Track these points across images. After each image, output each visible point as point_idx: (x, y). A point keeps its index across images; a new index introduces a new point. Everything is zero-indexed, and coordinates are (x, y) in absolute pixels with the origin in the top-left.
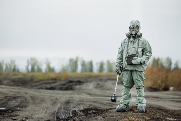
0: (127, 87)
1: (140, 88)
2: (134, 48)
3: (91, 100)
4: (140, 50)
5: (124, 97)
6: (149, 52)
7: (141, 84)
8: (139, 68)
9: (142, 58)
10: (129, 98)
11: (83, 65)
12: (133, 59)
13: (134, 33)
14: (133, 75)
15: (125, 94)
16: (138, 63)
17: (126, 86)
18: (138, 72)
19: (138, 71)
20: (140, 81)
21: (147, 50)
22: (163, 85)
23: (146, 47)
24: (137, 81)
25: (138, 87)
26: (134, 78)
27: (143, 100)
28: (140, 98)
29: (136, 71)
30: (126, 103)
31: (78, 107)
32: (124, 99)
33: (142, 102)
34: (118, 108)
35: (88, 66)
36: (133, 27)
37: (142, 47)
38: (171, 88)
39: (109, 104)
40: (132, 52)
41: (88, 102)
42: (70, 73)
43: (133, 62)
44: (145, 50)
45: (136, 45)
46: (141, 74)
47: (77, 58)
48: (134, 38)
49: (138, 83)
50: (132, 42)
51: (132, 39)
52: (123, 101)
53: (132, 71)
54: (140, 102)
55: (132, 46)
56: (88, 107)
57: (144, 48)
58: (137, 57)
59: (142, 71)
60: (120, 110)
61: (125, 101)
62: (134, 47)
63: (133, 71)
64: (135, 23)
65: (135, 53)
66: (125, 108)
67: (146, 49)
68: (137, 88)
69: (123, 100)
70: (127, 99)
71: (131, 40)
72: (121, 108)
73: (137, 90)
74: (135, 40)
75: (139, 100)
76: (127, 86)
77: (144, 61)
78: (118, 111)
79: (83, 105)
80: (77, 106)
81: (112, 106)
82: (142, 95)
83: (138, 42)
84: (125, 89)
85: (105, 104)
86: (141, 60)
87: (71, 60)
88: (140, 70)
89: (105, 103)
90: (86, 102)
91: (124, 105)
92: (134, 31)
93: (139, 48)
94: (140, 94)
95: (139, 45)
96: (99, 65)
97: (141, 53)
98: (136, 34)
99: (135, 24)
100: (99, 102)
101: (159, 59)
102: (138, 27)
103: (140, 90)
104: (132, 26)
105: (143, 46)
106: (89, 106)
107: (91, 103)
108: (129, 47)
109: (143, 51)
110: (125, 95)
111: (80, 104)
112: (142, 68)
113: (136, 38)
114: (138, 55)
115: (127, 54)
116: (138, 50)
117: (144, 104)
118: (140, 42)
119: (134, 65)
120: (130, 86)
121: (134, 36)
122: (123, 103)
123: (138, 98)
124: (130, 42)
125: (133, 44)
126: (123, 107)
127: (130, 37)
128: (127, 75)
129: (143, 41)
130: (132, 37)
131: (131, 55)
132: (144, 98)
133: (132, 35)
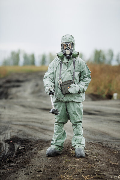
0: (61, 123)
1: (78, 124)
2: (70, 72)
3: (21, 121)
4: (77, 74)
5: (56, 136)
6: (87, 76)
7: (79, 119)
8: (76, 97)
9: (80, 85)
10: (63, 137)
12: (70, 87)
13: (68, 52)
14: (68, 107)
15: (57, 132)
17: (58, 122)
19: (75, 102)
20: (78, 116)
21: (85, 74)
22: (106, 92)
23: (83, 70)
24: (73, 115)
25: (75, 123)
26: (70, 111)
27: (81, 139)
28: (78, 137)
29: (73, 102)
30: (59, 144)
31: (4, 134)
32: (57, 138)
33: (80, 142)
34: (50, 151)
36: (67, 45)
37: (79, 70)
40: (67, 77)
41: (17, 125)
44: (82, 74)
45: (71, 68)
46: (79, 106)
47: (19, 51)
48: (68, 58)
49: (75, 118)
50: (66, 65)
51: (65, 60)
52: (55, 142)
53: (66, 103)
54: (78, 143)
55: (66, 69)
56: (16, 134)
57: (82, 71)
58: (74, 83)
59: (80, 101)
60: (51, 154)
61: (58, 141)
62: (68, 71)
63: (69, 102)
64: (69, 38)
66: (58, 150)
67: (84, 72)
68: (73, 125)
69: (55, 140)
70: (60, 139)
71: (64, 62)
72: (53, 151)
73: (74, 127)
74: (70, 61)
75: (77, 140)
76: (60, 121)
77: (84, 89)
78: (49, 155)
79: (11, 131)
80: (3, 131)
81: (45, 133)
83: (74, 64)
84: (57, 126)
85: (36, 130)
86: (80, 87)
87: (13, 53)
88: (78, 101)
89: (37, 128)
90: (15, 125)
91: (57, 147)
92: (68, 49)
93: (76, 71)
94: (77, 132)
95: (76, 68)
97: (78, 78)
98: (71, 54)
99: (68, 40)
100: (29, 125)
102: (73, 44)
103: (78, 126)
104: (66, 43)
106: (18, 132)
107: (21, 128)
108: (62, 71)
109: (80, 76)
110: (57, 134)
111: (7, 129)
112: (80, 98)
113: (71, 59)
114: (75, 81)
115: (60, 80)
116: (75, 75)
117: (84, 146)
118: (76, 64)
119: (70, 95)
120: (64, 122)
121: (69, 56)
122: (55, 144)
123: (75, 137)
124: (63, 65)
125: (68, 67)
126: (55, 149)
127: (63, 58)
128: (61, 108)
129: (80, 63)
130: (65, 57)
131: (66, 82)
132: (82, 137)
133: (65, 54)
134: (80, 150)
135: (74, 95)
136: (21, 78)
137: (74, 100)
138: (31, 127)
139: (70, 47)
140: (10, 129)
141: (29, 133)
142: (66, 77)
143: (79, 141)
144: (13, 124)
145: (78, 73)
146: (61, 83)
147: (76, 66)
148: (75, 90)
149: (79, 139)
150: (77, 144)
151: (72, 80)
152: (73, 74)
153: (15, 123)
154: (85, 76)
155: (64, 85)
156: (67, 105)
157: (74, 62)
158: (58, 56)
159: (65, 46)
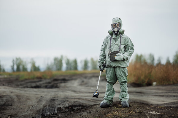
0: (111, 83)
1: (124, 83)
2: (117, 45)
5: (108, 93)
6: (131, 48)
7: (125, 80)
8: (122, 64)
9: (124, 55)
10: (112, 94)
11: (68, 63)
12: (116, 56)
13: (116, 30)
14: (116, 71)
15: (108, 90)
16: (121, 59)
18: (121, 68)
20: (123, 77)
21: (129, 47)
22: (147, 81)
23: (128, 44)
24: (120, 77)
26: (117, 74)
27: (126, 95)
28: (123, 93)
29: (119, 67)
30: (110, 99)
31: (63, 104)
35: (73, 64)
36: (116, 25)
37: (124, 44)
38: (154, 83)
39: (93, 101)
41: (73, 99)
42: (55, 72)
43: (117, 58)
44: (127, 47)
45: (118, 42)
46: (124, 70)
47: (62, 56)
48: (116, 35)
49: (121, 79)
50: (114, 39)
51: (114, 36)
52: (106, 97)
53: (115, 67)
55: (114, 43)
56: (73, 104)
57: (126, 44)
58: (120, 53)
59: (125, 67)
60: (104, 106)
61: (109, 96)
62: (116, 44)
63: (117, 67)
64: (117, 20)
65: (118, 50)
66: (109, 103)
68: (120, 84)
69: (106, 95)
70: (110, 95)
71: (113, 37)
72: (105, 103)
73: (121, 86)
74: (118, 37)
76: (110, 82)
77: (127, 58)
78: (102, 107)
79: (68, 102)
81: (97, 102)
82: (125, 90)
83: (121, 39)
84: (108, 85)
85: (89, 101)
87: (56, 59)
88: (123, 66)
91: (108, 101)
92: (116, 28)
93: (122, 44)
94: (123, 89)
95: (122, 42)
96: (83, 63)
97: (123, 50)
98: (118, 31)
99: (117, 22)
100: (83, 98)
101: (141, 56)
102: (120, 24)
103: (124, 85)
104: (114, 23)
105: (126, 42)
106: (74, 103)
107: (76, 100)
108: (112, 44)
109: (125, 48)
111: (65, 102)
112: (125, 64)
113: (118, 35)
114: (121, 51)
115: (110, 51)
116: (121, 47)
117: (128, 99)
118: (122, 39)
119: (117, 62)
120: (114, 82)
121: (116, 33)
122: (107, 99)
123: (122, 93)
124: (112, 40)
125: (116, 41)
126: (106, 102)
127: (113, 34)
128: (111, 72)
129: (125, 38)
130: (114, 34)
131: (114, 52)
132: (127, 93)
133: (114, 32)
134: (125, 102)
135: (120, 62)
136: (67, 78)
137: (120, 66)
138: (84, 99)
139: (118, 26)
140: (67, 102)
141: (83, 102)
142: (114, 48)
143: (124, 96)
144: (69, 99)
145: (124, 46)
146: (110, 53)
147: (122, 41)
148: (120, 58)
149: (124, 95)
150: (123, 98)
151: (118, 51)
152: (119, 46)
153: (70, 98)
154: (129, 48)
155: (112, 54)
156: (116, 69)
157: (121, 38)
158: (109, 33)
159: (114, 25)
